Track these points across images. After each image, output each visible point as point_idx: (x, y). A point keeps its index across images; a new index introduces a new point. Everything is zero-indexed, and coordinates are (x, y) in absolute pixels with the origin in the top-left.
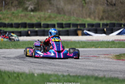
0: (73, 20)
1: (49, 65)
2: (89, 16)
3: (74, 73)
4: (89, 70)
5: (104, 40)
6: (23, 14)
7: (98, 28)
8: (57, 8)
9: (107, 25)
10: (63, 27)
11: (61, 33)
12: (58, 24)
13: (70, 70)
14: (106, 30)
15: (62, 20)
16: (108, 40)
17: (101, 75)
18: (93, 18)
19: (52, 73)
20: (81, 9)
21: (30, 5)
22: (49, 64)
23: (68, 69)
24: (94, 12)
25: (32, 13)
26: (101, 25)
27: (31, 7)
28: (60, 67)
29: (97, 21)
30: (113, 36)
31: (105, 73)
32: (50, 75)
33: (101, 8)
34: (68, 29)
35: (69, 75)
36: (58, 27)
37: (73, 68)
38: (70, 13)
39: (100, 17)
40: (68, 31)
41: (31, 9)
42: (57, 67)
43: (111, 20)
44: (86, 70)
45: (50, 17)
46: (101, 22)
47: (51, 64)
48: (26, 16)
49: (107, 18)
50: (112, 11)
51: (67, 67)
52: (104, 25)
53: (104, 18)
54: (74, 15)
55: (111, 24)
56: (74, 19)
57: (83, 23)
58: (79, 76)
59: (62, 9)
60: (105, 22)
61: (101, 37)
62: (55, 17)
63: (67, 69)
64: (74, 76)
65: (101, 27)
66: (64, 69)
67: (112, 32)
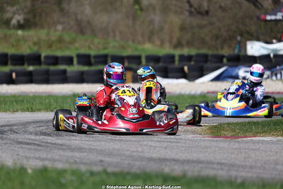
0: (113, 48)
1: (59, 149)
2: (150, 40)
3: (115, 167)
4: (150, 159)
5: (183, 92)
7: (170, 66)
8: (77, 20)
9: (189, 58)
10: (89, 64)
11: (85, 76)
12: (79, 56)
13: (107, 159)
14: (188, 69)
15: (89, 47)
16: (193, 92)
17: (177, 170)
18: (158, 42)
19: (67, 166)
20: (130, 22)
21: (15, 14)
22: (59, 146)
23: (103, 159)
24: (161, 29)
25: (20, 32)
26: (177, 58)
27: (18, 18)
28: (85, 154)
29: (166, 50)
30: (203, 83)
31: (187, 167)
32: (62, 173)
33: (176, 20)
35: (105, 172)
36: (79, 63)
37: (114, 156)
38: (106, 32)
39: (175, 41)
40: (101, 72)
41: (18, 22)
42: (77, 154)
43: (198, 49)
44: (142, 159)
45: (60, 40)
46: (177, 53)
47: (64, 147)
48: (6, 38)
49: (190, 44)
50: (201, 27)
51: (101, 152)
52: (182, 58)
53: (184, 42)
54: (114, 36)
55: (198, 55)
56: (116, 44)
57: (137, 53)
58: (128, 173)
59: (89, 22)
60: (186, 51)
61: (177, 85)
62: (73, 42)
63: (100, 158)
64: (115, 174)
65: (177, 63)
66: (93, 157)
67: (202, 75)
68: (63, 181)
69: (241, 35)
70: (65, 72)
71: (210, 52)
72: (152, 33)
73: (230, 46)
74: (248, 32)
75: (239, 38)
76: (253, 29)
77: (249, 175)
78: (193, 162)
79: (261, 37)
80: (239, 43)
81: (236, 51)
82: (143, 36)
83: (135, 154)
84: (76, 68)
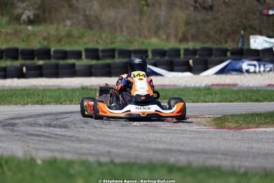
0: (120, 42)
1: (68, 141)
2: (156, 34)
3: (122, 157)
4: (156, 150)
5: (188, 85)
6: (10, 29)
7: (176, 60)
8: (85, 15)
9: (194, 52)
10: (98, 58)
11: (93, 70)
12: (87, 50)
13: (115, 150)
14: (193, 63)
15: (97, 42)
16: (198, 85)
17: (183, 160)
18: (164, 37)
19: (75, 157)
20: (137, 17)
21: (25, 9)
22: (68, 138)
23: (110, 150)
24: (167, 24)
25: (30, 28)
26: (182, 52)
27: (28, 14)
28: (93, 145)
29: (172, 44)
30: (208, 76)
31: (192, 158)
32: (70, 163)
33: (181, 15)
34: (108, 61)
35: (112, 162)
36: (87, 57)
37: (121, 147)
38: (114, 27)
39: (180, 35)
40: (109, 66)
41: (28, 17)
42: (85, 145)
43: (203, 43)
44: (148, 150)
45: (69, 35)
46: (182, 46)
47: (73, 139)
48: (16, 33)
49: (195, 38)
50: (205, 22)
51: (108, 143)
52: (186, 51)
53: (189, 37)
54: (122, 31)
55: (203, 49)
56: (123, 39)
57: (143, 47)
58: (134, 164)
59: (96, 17)
60: (191, 45)
61: (183, 78)
62: (81, 37)
63: (108, 149)
64: (123, 165)
65: (182, 56)
66: (101, 148)
67: (206, 69)
68: (72, 171)
69: (245, 30)
70: (73, 66)
71: (215, 46)
72: (158, 28)
73: (233, 40)
74: (251, 27)
75: (242, 32)
76: (256, 23)
77: (252, 165)
78: (198, 152)
79: (264, 31)
80: (243, 37)
81: (240, 45)
82: (149, 31)
83: (141, 145)
84: (84, 62)
